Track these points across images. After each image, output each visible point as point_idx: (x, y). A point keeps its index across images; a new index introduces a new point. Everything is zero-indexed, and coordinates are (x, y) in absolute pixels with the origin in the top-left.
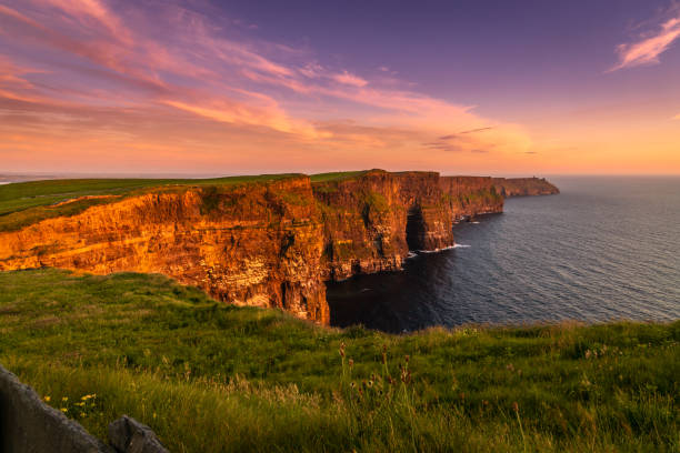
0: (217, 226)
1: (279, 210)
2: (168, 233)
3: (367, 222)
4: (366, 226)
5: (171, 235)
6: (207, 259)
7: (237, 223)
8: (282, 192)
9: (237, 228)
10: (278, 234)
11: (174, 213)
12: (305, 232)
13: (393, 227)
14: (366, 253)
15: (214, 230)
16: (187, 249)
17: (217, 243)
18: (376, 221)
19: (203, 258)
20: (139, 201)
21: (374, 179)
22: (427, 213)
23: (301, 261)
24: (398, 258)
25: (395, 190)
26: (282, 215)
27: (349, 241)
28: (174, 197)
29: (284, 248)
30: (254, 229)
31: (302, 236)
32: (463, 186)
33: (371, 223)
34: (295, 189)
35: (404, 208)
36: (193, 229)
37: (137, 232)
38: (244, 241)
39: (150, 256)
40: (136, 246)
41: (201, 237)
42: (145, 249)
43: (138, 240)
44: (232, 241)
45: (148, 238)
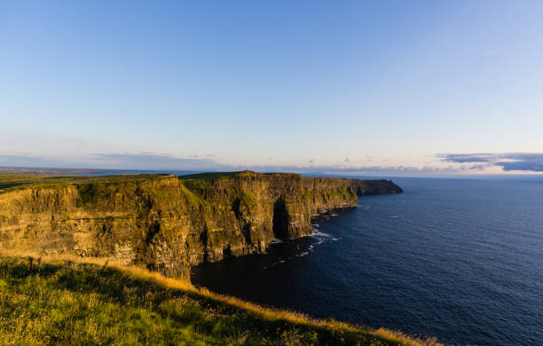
0: (91, 217)
1: (149, 204)
2: (44, 220)
3: (238, 214)
4: (237, 218)
5: (47, 223)
6: (80, 244)
7: (108, 214)
8: (149, 188)
9: (108, 218)
10: (147, 223)
11: (51, 205)
12: (170, 222)
13: (261, 217)
14: (235, 239)
15: (88, 220)
16: (62, 235)
17: (90, 229)
18: (245, 213)
19: (76, 243)
20: (18, 195)
21: (245, 178)
22: (290, 207)
23: (165, 246)
24: (263, 244)
25: (263, 188)
26: (151, 207)
27: (221, 229)
28: (52, 192)
29: (150, 236)
30: (125, 220)
31: (166, 225)
33: (241, 214)
34: (164, 187)
35: (270, 200)
36: (69, 218)
37: (15, 221)
38: (114, 229)
39: (25, 241)
40: (12, 233)
41: (76, 225)
42: (21, 234)
43: (15, 227)
44: (104, 229)
45: (25, 226)
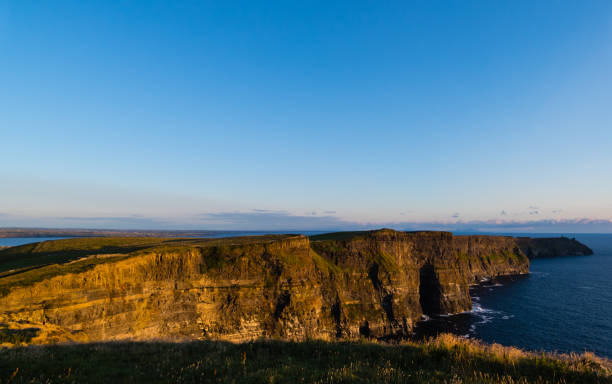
0: (215, 285)
1: (278, 271)
2: (167, 289)
3: (377, 283)
4: (376, 287)
5: (170, 292)
6: (204, 317)
7: (233, 282)
8: (278, 250)
9: (233, 287)
10: (275, 294)
11: (175, 271)
12: (301, 292)
13: (405, 287)
14: (373, 314)
15: (211, 289)
16: (185, 306)
17: (214, 300)
18: (384, 282)
19: (199, 316)
20: (142, 260)
21: (384, 239)
22: (441, 274)
23: (296, 321)
24: (409, 321)
25: (406, 250)
26: (279, 274)
27: (357, 302)
28: (176, 256)
29: (280, 308)
30: (252, 289)
31: (298, 296)
32: (483, 246)
33: (381, 283)
34: (294, 250)
35: (416, 266)
36: (192, 287)
37: (138, 289)
38: (240, 300)
39: (148, 312)
40: (136, 302)
41: (199, 295)
42: (144, 305)
43: (139, 296)
44: (229, 299)
45: (148, 295)
